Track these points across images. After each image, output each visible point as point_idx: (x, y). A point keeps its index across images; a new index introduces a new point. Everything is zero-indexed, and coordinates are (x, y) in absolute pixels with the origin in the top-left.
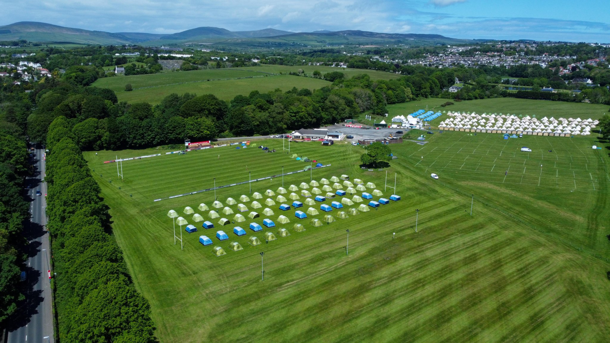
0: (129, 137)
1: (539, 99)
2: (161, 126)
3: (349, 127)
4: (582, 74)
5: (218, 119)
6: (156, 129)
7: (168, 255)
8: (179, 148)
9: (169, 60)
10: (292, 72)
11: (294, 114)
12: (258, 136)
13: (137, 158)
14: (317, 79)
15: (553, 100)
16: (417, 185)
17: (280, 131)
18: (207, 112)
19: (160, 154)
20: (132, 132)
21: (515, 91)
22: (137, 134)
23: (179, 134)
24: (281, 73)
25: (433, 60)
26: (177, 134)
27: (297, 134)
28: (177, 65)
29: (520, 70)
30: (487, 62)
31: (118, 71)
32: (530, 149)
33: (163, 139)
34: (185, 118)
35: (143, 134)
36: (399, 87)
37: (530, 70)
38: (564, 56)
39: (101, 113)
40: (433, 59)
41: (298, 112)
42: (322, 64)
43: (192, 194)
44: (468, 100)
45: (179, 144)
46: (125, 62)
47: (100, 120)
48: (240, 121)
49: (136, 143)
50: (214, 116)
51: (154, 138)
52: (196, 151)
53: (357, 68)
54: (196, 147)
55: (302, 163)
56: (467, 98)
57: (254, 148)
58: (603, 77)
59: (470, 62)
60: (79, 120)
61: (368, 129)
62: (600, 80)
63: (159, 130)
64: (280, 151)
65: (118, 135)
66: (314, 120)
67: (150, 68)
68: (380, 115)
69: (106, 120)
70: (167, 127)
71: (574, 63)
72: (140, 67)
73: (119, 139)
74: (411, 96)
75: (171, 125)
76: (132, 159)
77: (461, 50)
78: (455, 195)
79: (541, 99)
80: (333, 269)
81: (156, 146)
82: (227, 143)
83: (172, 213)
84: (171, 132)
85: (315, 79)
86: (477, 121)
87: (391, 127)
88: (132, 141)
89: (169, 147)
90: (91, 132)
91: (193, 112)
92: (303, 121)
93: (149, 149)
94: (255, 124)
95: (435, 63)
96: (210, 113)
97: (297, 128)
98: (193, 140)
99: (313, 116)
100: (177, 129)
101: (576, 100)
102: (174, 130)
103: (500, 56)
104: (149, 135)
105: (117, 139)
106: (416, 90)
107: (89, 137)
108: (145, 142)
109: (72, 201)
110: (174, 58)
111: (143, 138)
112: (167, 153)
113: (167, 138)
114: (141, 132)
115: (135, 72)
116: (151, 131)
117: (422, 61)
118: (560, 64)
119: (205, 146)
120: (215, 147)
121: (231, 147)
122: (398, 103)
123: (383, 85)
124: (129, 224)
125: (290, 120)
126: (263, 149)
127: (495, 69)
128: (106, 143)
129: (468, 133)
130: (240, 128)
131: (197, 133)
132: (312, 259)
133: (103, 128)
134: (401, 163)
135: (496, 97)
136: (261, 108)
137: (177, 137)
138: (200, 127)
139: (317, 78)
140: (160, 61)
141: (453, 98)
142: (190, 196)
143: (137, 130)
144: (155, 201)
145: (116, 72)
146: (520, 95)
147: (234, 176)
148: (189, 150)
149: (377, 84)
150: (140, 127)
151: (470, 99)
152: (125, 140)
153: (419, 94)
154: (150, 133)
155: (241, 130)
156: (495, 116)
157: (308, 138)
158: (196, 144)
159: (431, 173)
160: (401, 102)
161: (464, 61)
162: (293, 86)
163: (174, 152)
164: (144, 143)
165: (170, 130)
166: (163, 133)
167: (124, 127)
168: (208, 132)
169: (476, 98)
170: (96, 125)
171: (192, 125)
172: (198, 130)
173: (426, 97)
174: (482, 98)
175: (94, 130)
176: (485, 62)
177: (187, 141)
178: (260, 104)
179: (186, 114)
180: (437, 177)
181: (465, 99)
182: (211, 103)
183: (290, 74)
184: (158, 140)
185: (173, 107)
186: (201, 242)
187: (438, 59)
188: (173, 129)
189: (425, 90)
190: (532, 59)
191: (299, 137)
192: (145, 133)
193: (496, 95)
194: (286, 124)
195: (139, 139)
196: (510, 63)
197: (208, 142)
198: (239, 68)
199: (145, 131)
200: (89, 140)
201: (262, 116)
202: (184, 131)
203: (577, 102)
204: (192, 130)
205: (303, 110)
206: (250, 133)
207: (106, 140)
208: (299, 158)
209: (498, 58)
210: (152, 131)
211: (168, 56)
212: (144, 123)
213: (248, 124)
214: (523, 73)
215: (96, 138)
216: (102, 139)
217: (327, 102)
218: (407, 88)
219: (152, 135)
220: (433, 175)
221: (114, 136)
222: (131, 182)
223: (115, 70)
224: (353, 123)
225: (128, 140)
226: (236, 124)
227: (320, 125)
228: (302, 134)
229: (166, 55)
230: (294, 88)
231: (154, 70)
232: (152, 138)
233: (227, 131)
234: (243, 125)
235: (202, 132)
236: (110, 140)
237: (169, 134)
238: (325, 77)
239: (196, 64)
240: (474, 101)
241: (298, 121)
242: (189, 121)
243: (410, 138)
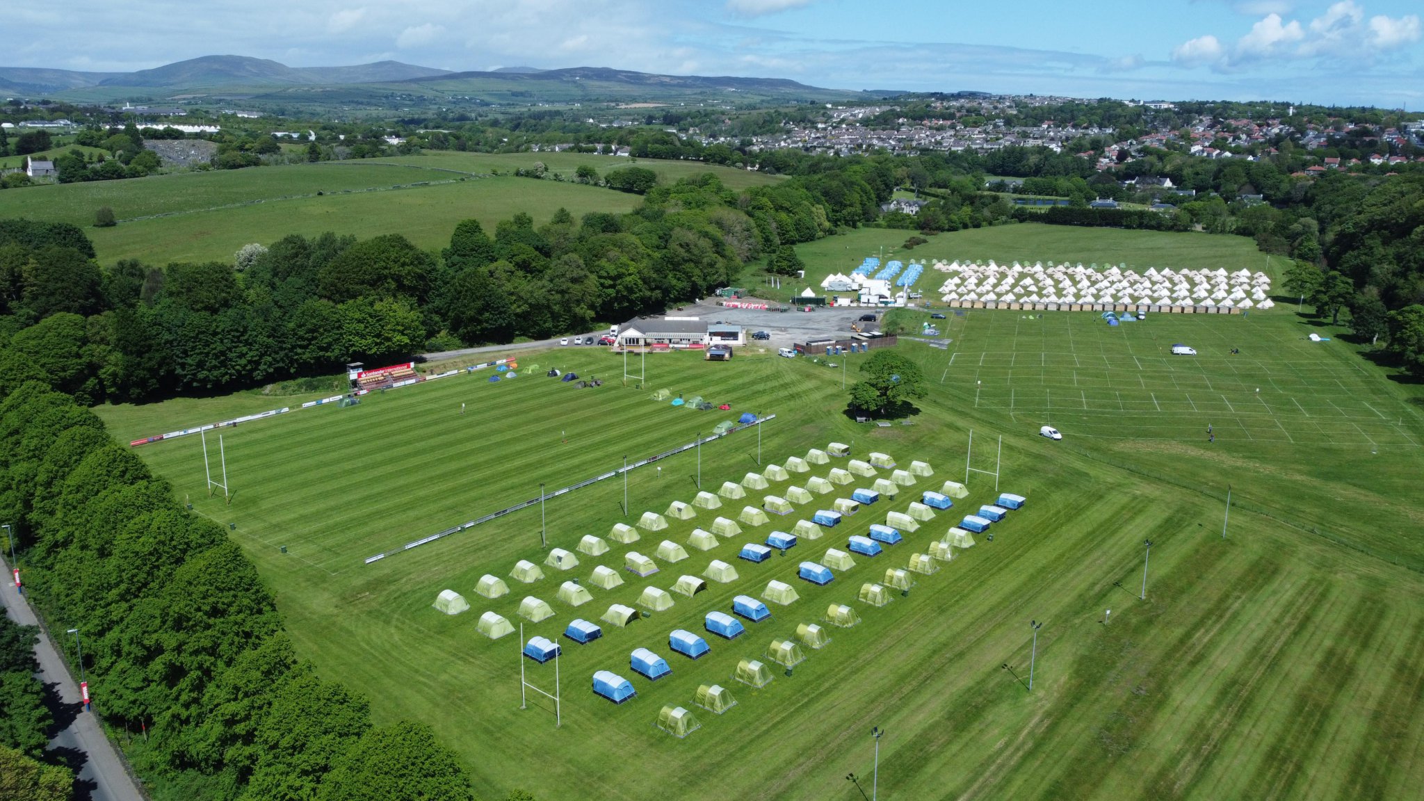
0: (183, 366)
1: (1098, 225)
2: (274, 329)
3: (736, 307)
4: (1147, 167)
5: (422, 301)
6: (261, 339)
7: (529, 752)
8: (330, 389)
9: (169, 141)
10: (522, 170)
11: (610, 282)
12: (525, 341)
13: (225, 423)
14: (588, 187)
15: (1128, 227)
16: (1023, 459)
17: (578, 326)
18: (393, 285)
19: (286, 409)
20: (193, 348)
21: (1044, 209)
22: (207, 354)
23: (326, 349)
24: (495, 173)
25: (809, 137)
26: (321, 349)
27: (632, 333)
28: (203, 153)
29: (1012, 159)
30: (930, 142)
31: (34, 171)
32: (1193, 347)
33: (281, 364)
34: (336, 302)
35: (223, 353)
36: (799, 204)
37: (1033, 159)
38: (1086, 128)
39: (87, 299)
40: (808, 135)
41: (620, 276)
42: (571, 149)
43: (463, 530)
44: (949, 230)
45: (325, 374)
46: (45, 147)
47: (91, 319)
48: (480, 303)
49: (206, 380)
50: (412, 296)
51: (258, 363)
52: (383, 392)
53: (654, 157)
54: (378, 382)
55: (692, 415)
56: (947, 227)
57: (534, 376)
58: (1197, 174)
59: (893, 143)
60: (22, 319)
61: (785, 311)
62: (1192, 181)
63: (271, 340)
64: (614, 383)
65: (150, 359)
66: (657, 294)
67: (127, 163)
68: (787, 273)
69: (106, 318)
70: (293, 330)
71: (1116, 143)
72: (95, 159)
73: (153, 372)
74: (827, 224)
75: (304, 325)
76: (212, 427)
77: (860, 116)
78: (1135, 480)
79: (1100, 225)
80: (1030, 745)
81: (261, 384)
82: (455, 365)
83: (451, 601)
84: (305, 343)
85: (584, 187)
87: (835, 305)
88: (194, 375)
89: (300, 386)
90: (70, 355)
91: (358, 287)
92: (633, 297)
93: (243, 393)
94: (518, 310)
95: (815, 144)
96: (401, 287)
97: (621, 317)
98: (371, 363)
99: (653, 285)
100: (322, 334)
101: (1175, 226)
102: (314, 338)
103: (953, 127)
104: (242, 355)
105: (150, 370)
106: (833, 211)
107: (64, 369)
108: (231, 375)
109: (206, 613)
110: (179, 135)
111: (223, 364)
112: (306, 405)
113: (292, 362)
114: (220, 347)
115: (87, 172)
116: (247, 343)
117: (785, 140)
118: (1089, 146)
119: (402, 376)
120: (428, 378)
121: (474, 377)
122: (802, 242)
123: (765, 200)
124: (335, 650)
125: (599, 296)
126: (566, 378)
127: (955, 158)
128: (114, 384)
130: (480, 322)
131: (377, 344)
132: (950, 716)
133: (103, 341)
134: (938, 400)
135: (1005, 223)
136: (525, 266)
137: (320, 357)
138: (382, 327)
139: (587, 183)
140: (148, 144)
141: (916, 228)
142: (461, 536)
143: (207, 344)
144: (368, 561)
145: (30, 173)
146: (1053, 218)
147: (541, 464)
148: (362, 392)
149: (748, 197)
150: (215, 334)
151: (953, 229)
152: (171, 372)
153: (839, 220)
154: (245, 349)
155: (483, 330)
157: (660, 341)
158: (377, 375)
159: (1041, 426)
160: (806, 241)
161: (879, 139)
162: (558, 208)
163: (325, 401)
164: (227, 377)
165: (302, 338)
166: (282, 349)
167: (167, 336)
168: (406, 340)
169: (965, 226)
170: (81, 333)
171: (359, 321)
172: (378, 336)
173: (855, 226)
174: (977, 226)
175: (75, 349)
176: (927, 142)
177: (353, 368)
178: (524, 256)
179: (337, 292)
180: (1058, 436)
181: (943, 230)
182: (402, 260)
183: (518, 174)
184: (269, 366)
185: (299, 274)
186: (603, 694)
187: (818, 135)
188: (309, 336)
189: (853, 209)
190: (1025, 136)
191: (638, 340)
192: (230, 349)
193: (1004, 218)
194: (592, 307)
195: (215, 367)
196: (982, 144)
197: (409, 367)
198: (368, 160)
199: (229, 345)
200: (63, 379)
201: (534, 289)
202: (339, 339)
203: (1179, 231)
204: (363, 337)
205: (632, 270)
206: (503, 336)
207: (114, 375)
208: (678, 402)
209: (952, 132)
210: (251, 344)
211: (165, 130)
212: (224, 320)
213: (500, 313)
214: (1019, 166)
215: (81, 371)
216: (102, 373)
217: (673, 246)
218: (817, 206)
219: (251, 354)
220: (1046, 430)
221: (139, 364)
222: (253, 501)
223: (25, 167)
224: (739, 296)
225: (179, 371)
226: (471, 313)
227: (665, 305)
228: (644, 332)
229: (161, 127)
230: (563, 210)
231: (140, 168)
232: (250, 362)
233: (443, 333)
234: (487, 315)
235: (389, 339)
236: (128, 376)
237: (299, 351)
238: (607, 182)
239: (247, 150)
240: (963, 233)
241: (619, 298)
242: (350, 310)
243: (905, 331)
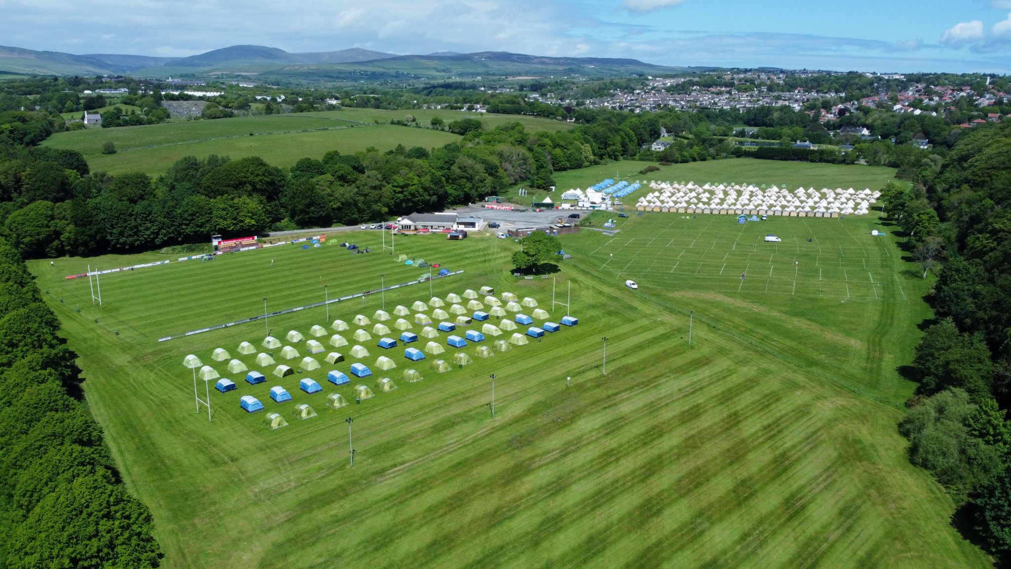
0: (111, 234)
1: (791, 160)
2: (168, 213)
3: (492, 208)
4: (855, 120)
5: (270, 198)
6: (159, 219)
7: (185, 432)
8: (202, 250)
9: (181, 102)
10: (395, 120)
11: (399, 189)
12: (340, 226)
13: (127, 268)
14: (438, 132)
15: (812, 161)
16: (603, 300)
17: (376, 217)
18: (249, 188)
19: (167, 262)
20: (117, 223)
21: (754, 148)
22: (126, 227)
23: (201, 226)
24: (377, 122)
25: (626, 99)
26: (198, 226)
27: (406, 221)
28: (196, 110)
29: (761, 115)
30: (710, 102)
31: (88, 120)
32: (779, 237)
33: (172, 235)
34: (211, 198)
35: (136, 227)
36: (571, 143)
37: (776, 115)
38: (826, 93)
39: (58, 193)
40: (624, 98)
41: (407, 186)
42: (446, 107)
43: (226, 327)
44: (681, 162)
45: (201, 242)
46: (102, 106)
47: (58, 204)
48: (307, 201)
49: (125, 243)
50: (262, 195)
51: (157, 234)
52: (232, 253)
53: (503, 113)
54: (232, 247)
55: (415, 269)
56: (680, 160)
57: (334, 246)
58: (885, 125)
59: (683, 103)
60: (18, 204)
61: (523, 211)
62: (880, 130)
63: (166, 219)
64: (379, 251)
65: (91, 229)
66: (434, 198)
67: (147, 115)
68: (543, 188)
69: (67, 204)
70: (180, 214)
71: (842, 103)
72: (129, 113)
73: (93, 237)
74: (592, 157)
75: (187, 211)
76: (118, 270)
77: (669, 84)
78: (664, 313)
79: (793, 160)
80: (470, 442)
81: (160, 247)
82: (286, 239)
83: (192, 361)
84: (188, 222)
85: (434, 131)
86: (696, 195)
87: (560, 208)
88: (118, 240)
89: (183, 249)
90: (42, 226)
91: (224, 188)
92: (416, 199)
93: (149, 253)
94: (335, 206)
95: (628, 104)
96: (255, 189)
97: (406, 212)
98: (226, 235)
99: (431, 192)
100: (198, 217)
101: (846, 161)
102: (193, 219)
103: (729, 93)
104: (147, 229)
105: (90, 236)
106: (599, 148)
107: (38, 234)
108: (141, 241)
109: (6, 345)
110: (189, 98)
111: (136, 234)
112: (181, 259)
113: (180, 234)
114: (133, 223)
115: (120, 122)
116: (151, 221)
117: (608, 102)
118: (820, 105)
119: (248, 245)
120: (265, 246)
121: (294, 246)
122: (572, 169)
123: (547, 141)
124: (114, 382)
125: (393, 198)
126: (349, 248)
127: (722, 114)
128: (69, 244)
129: (682, 214)
130: (308, 213)
131: (234, 224)
132: (435, 427)
133: (64, 218)
134: (578, 265)
135: (726, 157)
136: (343, 179)
137: (197, 231)
138: (238, 214)
139: (437, 129)
140: (165, 103)
141: (658, 161)
142: (223, 330)
143: (125, 221)
144: (160, 340)
145: (86, 122)
146: (762, 154)
147: (299, 294)
148: (219, 253)
149: (536, 138)
150: (131, 215)
151: (685, 161)
152: (103, 238)
153: (605, 155)
154: (149, 225)
155: (309, 218)
156: (723, 188)
157: (425, 227)
158: (232, 243)
159: (625, 280)
160: (575, 168)
161: (675, 100)
162: (398, 143)
163: (194, 257)
164: (138, 242)
165: (186, 219)
166: (173, 225)
167: (102, 216)
168: (253, 222)
169: (694, 160)
170: (50, 213)
171: (223, 210)
172: (235, 219)
173: (616, 159)
174: (704, 159)
175: (46, 222)
176: (708, 103)
177: (215, 238)
178: (342, 172)
179: (212, 191)
180: (635, 286)
181: (677, 162)
182: (256, 173)
183: (392, 123)
184: (165, 236)
185: (190, 180)
186: (244, 407)
187: (633, 98)
188: (190, 218)
189: (614, 147)
190: (778, 98)
191: (410, 226)
192: (140, 225)
193: (725, 154)
194: (386, 205)
195: (130, 235)
196: (745, 104)
197: (253, 239)
198: (304, 114)
199: (139, 222)
200: (38, 240)
201: (346, 192)
202: (209, 220)
203: (848, 164)
204: (225, 219)
205: (415, 182)
206: (325, 222)
207: (69, 239)
208: (410, 262)
209: (727, 96)
210: (153, 222)
211: (179, 95)
212: (138, 208)
213: (321, 207)
214: (766, 120)
215: (49, 236)
216: (62, 237)
217: (455, 168)
218: (585, 144)
219: (153, 228)
220: (629, 282)
221: (83, 232)
222: (117, 309)
223: (83, 118)
224: (498, 202)
225: (109, 237)
226: (300, 207)
227: (445, 206)
228: (414, 222)
229: (177, 93)
230: (400, 145)
231: (154, 119)
232: (152, 233)
233: (286, 220)
234: (313, 208)
235: (242, 221)
236: (76, 239)
237: (184, 227)
238: (450, 128)
239: (230, 108)
240: (691, 164)
241: (406, 201)
242: (218, 203)
243: (592, 224)
